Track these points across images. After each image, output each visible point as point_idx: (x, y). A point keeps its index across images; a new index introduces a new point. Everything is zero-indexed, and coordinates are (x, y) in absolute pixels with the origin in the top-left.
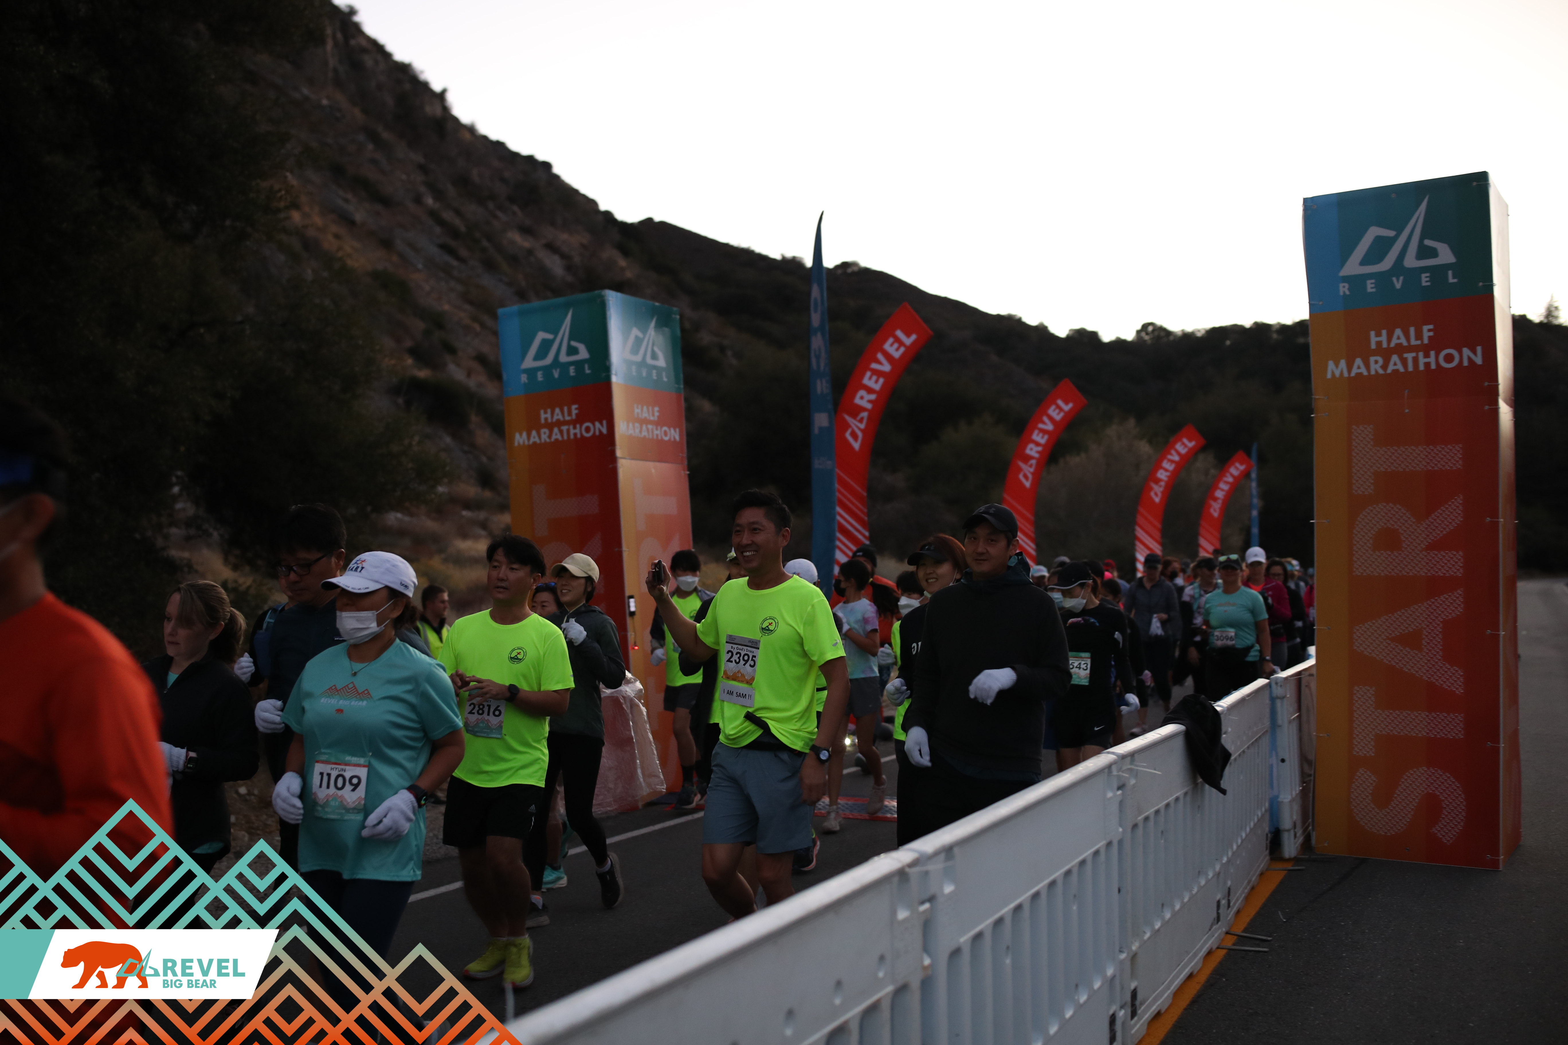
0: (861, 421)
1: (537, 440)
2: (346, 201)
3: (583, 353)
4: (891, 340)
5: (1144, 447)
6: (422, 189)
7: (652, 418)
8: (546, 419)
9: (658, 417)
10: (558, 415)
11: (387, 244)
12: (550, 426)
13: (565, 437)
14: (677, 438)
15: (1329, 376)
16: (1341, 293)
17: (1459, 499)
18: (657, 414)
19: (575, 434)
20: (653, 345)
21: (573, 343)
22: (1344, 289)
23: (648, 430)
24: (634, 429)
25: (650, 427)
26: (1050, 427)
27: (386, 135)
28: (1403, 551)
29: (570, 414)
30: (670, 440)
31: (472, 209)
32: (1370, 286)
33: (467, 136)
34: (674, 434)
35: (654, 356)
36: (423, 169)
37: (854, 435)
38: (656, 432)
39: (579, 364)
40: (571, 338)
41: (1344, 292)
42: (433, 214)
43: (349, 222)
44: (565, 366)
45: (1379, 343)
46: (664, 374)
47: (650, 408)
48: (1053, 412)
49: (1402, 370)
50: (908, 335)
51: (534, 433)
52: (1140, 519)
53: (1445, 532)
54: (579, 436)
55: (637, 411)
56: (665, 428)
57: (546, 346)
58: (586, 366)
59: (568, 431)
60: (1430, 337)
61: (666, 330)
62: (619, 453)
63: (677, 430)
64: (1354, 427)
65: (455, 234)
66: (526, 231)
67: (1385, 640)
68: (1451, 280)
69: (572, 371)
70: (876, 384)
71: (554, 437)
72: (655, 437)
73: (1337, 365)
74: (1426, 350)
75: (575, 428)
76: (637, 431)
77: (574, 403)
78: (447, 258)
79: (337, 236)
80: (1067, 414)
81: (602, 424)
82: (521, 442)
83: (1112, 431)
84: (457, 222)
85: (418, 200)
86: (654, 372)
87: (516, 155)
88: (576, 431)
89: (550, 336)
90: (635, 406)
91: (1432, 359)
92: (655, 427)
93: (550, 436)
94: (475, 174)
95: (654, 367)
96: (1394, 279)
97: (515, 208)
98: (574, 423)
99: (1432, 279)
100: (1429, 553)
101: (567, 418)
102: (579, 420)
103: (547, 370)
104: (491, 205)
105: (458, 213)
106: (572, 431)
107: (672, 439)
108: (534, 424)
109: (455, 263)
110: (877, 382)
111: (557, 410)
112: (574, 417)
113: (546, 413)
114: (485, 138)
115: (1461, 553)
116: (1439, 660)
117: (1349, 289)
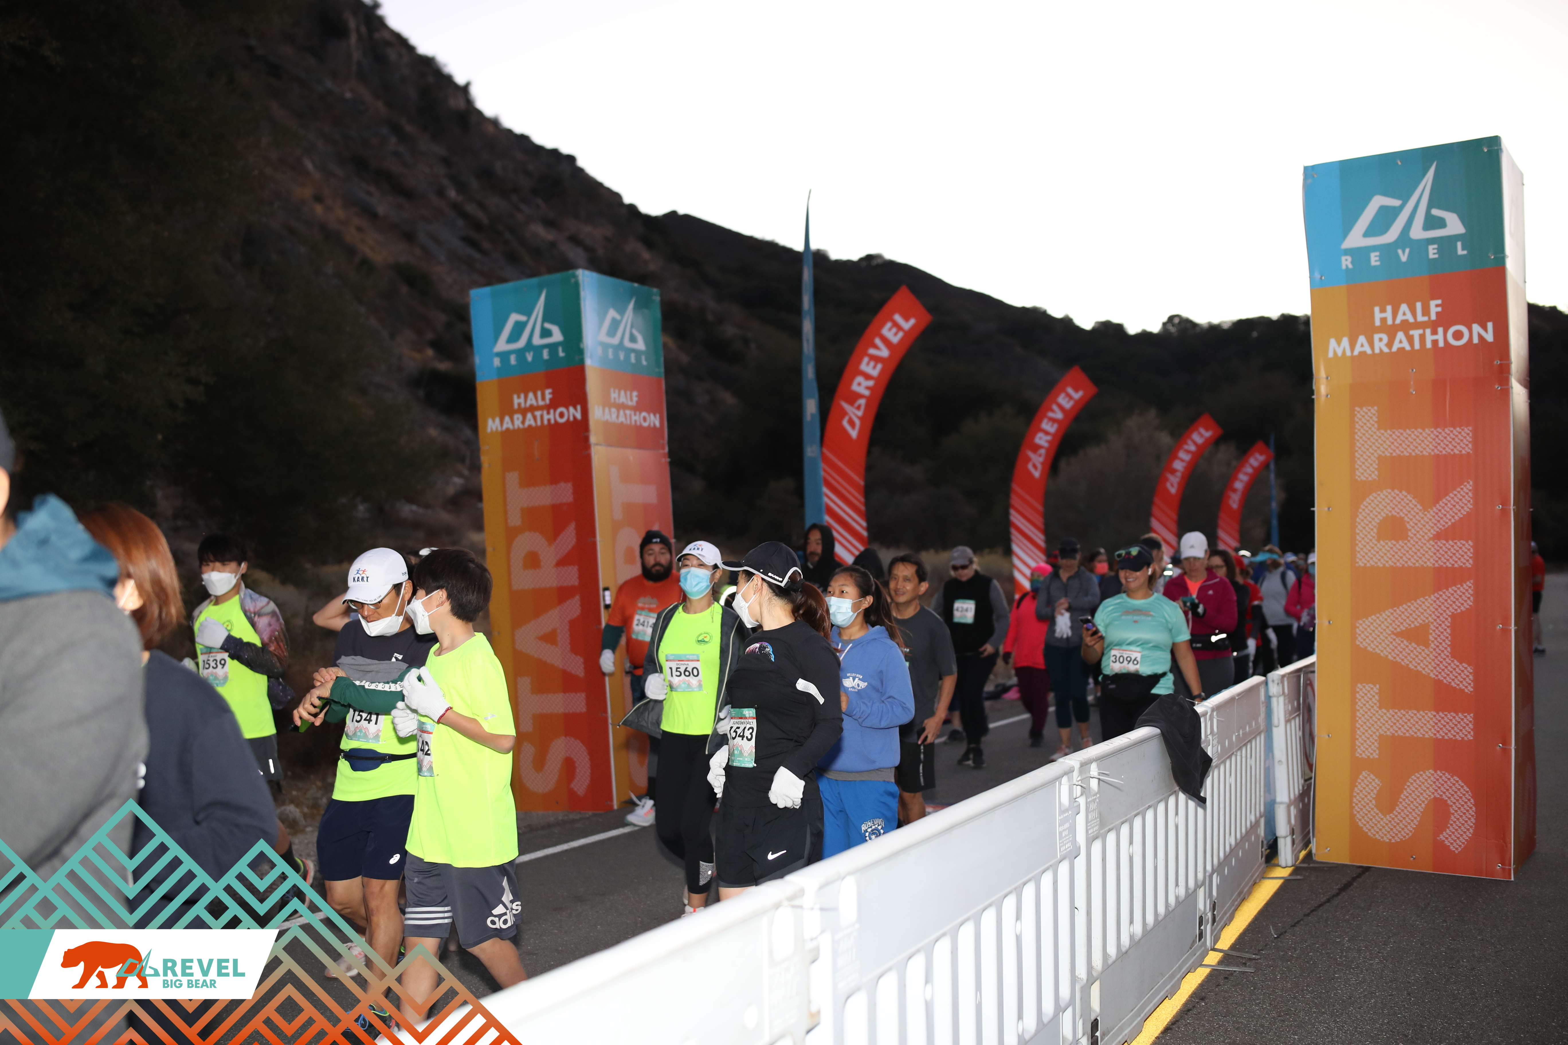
0: (858, 408)
1: (510, 426)
2: (369, 194)
3: (557, 336)
4: (889, 325)
5: (1165, 439)
6: (445, 182)
7: (630, 403)
8: (519, 404)
9: (637, 402)
10: (531, 400)
11: (409, 237)
12: (524, 412)
13: (539, 423)
14: (658, 424)
15: (1331, 355)
16: (1344, 267)
17: (1469, 486)
18: (635, 399)
19: (549, 420)
20: (632, 327)
21: (547, 325)
22: (1346, 262)
23: (625, 415)
24: (611, 415)
25: (628, 412)
26: (1059, 415)
27: (409, 128)
28: (1409, 541)
29: (543, 398)
30: (649, 426)
31: (495, 202)
32: (1374, 259)
33: (491, 129)
34: (654, 420)
35: (633, 339)
36: (446, 162)
37: (852, 423)
38: (634, 418)
39: (552, 347)
40: (545, 319)
41: (1347, 266)
42: (457, 207)
43: (371, 214)
44: (539, 349)
45: (1383, 320)
46: (643, 358)
47: (628, 393)
48: (1062, 400)
49: (1408, 348)
50: (907, 319)
51: (507, 419)
52: (1155, 511)
53: (1453, 521)
54: (553, 421)
55: (614, 395)
56: (644, 414)
57: (519, 328)
58: (560, 349)
59: (542, 416)
60: (1437, 313)
61: (646, 311)
62: (593, 439)
63: (658, 416)
64: (1357, 409)
65: (477, 226)
66: (549, 223)
67: (1389, 635)
68: (1460, 252)
69: (545, 354)
70: (874, 370)
71: (527, 424)
72: (633, 423)
73: (1339, 343)
74: (1434, 326)
75: (548, 413)
76: (614, 416)
77: (548, 387)
78: (470, 251)
79: (359, 229)
80: (1077, 402)
81: (575, 409)
82: (494, 428)
83: (1132, 422)
84: (480, 215)
85: (441, 192)
86: (633, 356)
87: (540, 149)
88: (550, 417)
89: (523, 318)
90: (612, 390)
91: (1440, 337)
92: (633, 413)
93: (523, 422)
94: (498, 167)
95: (633, 350)
96: (1400, 252)
97: (539, 201)
98: (548, 408)
99: (1440, 251)
100: (1436, 543)
101: (541, 403)
102: (553, 405)
103: (520, 353)
104: (514, 198)
105: (481, 205)
106: (546, 417)
107: (652, 425)
108: (507, 410)
109: (477, 255)
110: (874, 367)
111: (531, 395)
112: (548, 402)
113: (519, 397)
114: (510, 132)
115: (1470, 543)
116: (1448, 656)
117: (1352, 263)
